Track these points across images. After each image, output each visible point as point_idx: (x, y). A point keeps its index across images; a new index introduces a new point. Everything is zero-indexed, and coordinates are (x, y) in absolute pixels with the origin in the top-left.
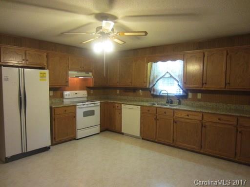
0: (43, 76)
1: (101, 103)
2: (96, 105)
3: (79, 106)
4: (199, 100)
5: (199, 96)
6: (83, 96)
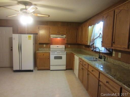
0: (30, 37)
1: (66, 53)
2: (63, 53)
3: (51, 53)
6: (62, 48)
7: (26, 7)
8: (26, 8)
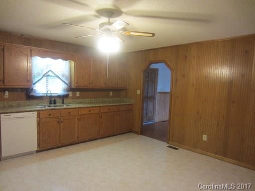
4: (78, 98)
5: (78, 94)
7: (109, 20)
8: (109, 22)
